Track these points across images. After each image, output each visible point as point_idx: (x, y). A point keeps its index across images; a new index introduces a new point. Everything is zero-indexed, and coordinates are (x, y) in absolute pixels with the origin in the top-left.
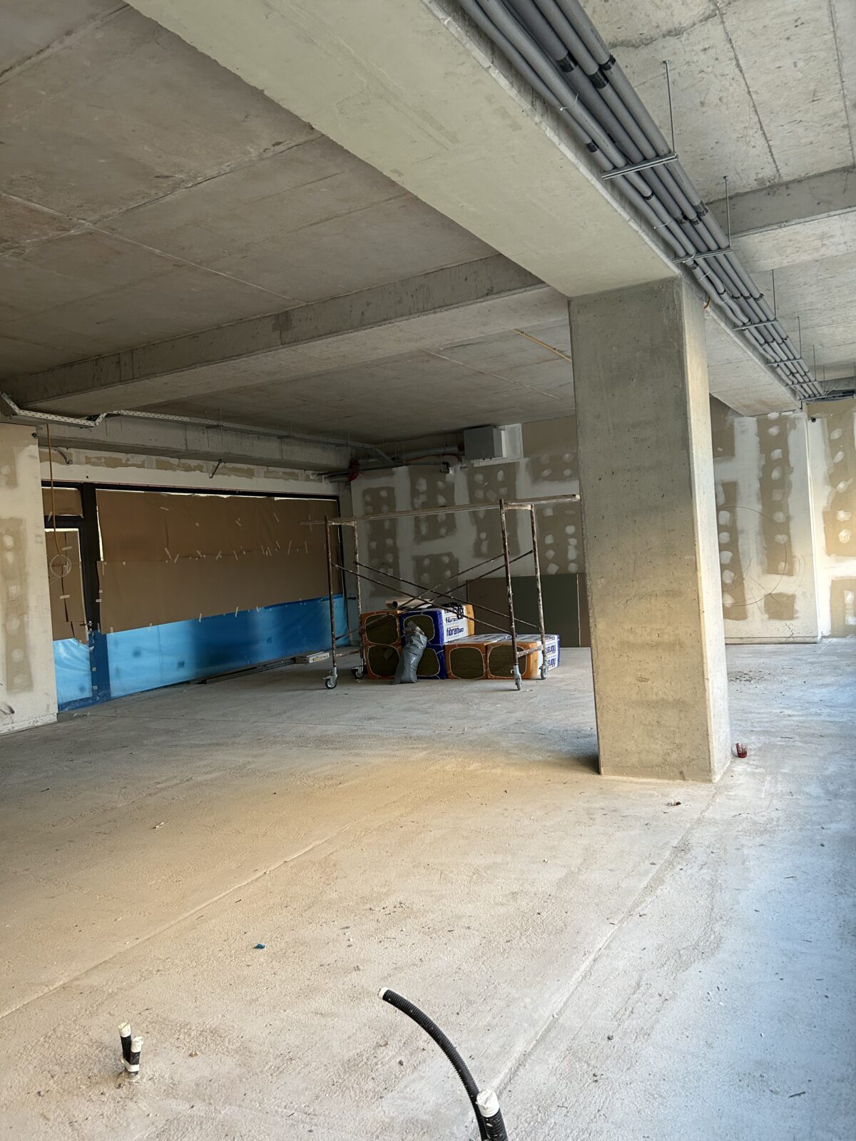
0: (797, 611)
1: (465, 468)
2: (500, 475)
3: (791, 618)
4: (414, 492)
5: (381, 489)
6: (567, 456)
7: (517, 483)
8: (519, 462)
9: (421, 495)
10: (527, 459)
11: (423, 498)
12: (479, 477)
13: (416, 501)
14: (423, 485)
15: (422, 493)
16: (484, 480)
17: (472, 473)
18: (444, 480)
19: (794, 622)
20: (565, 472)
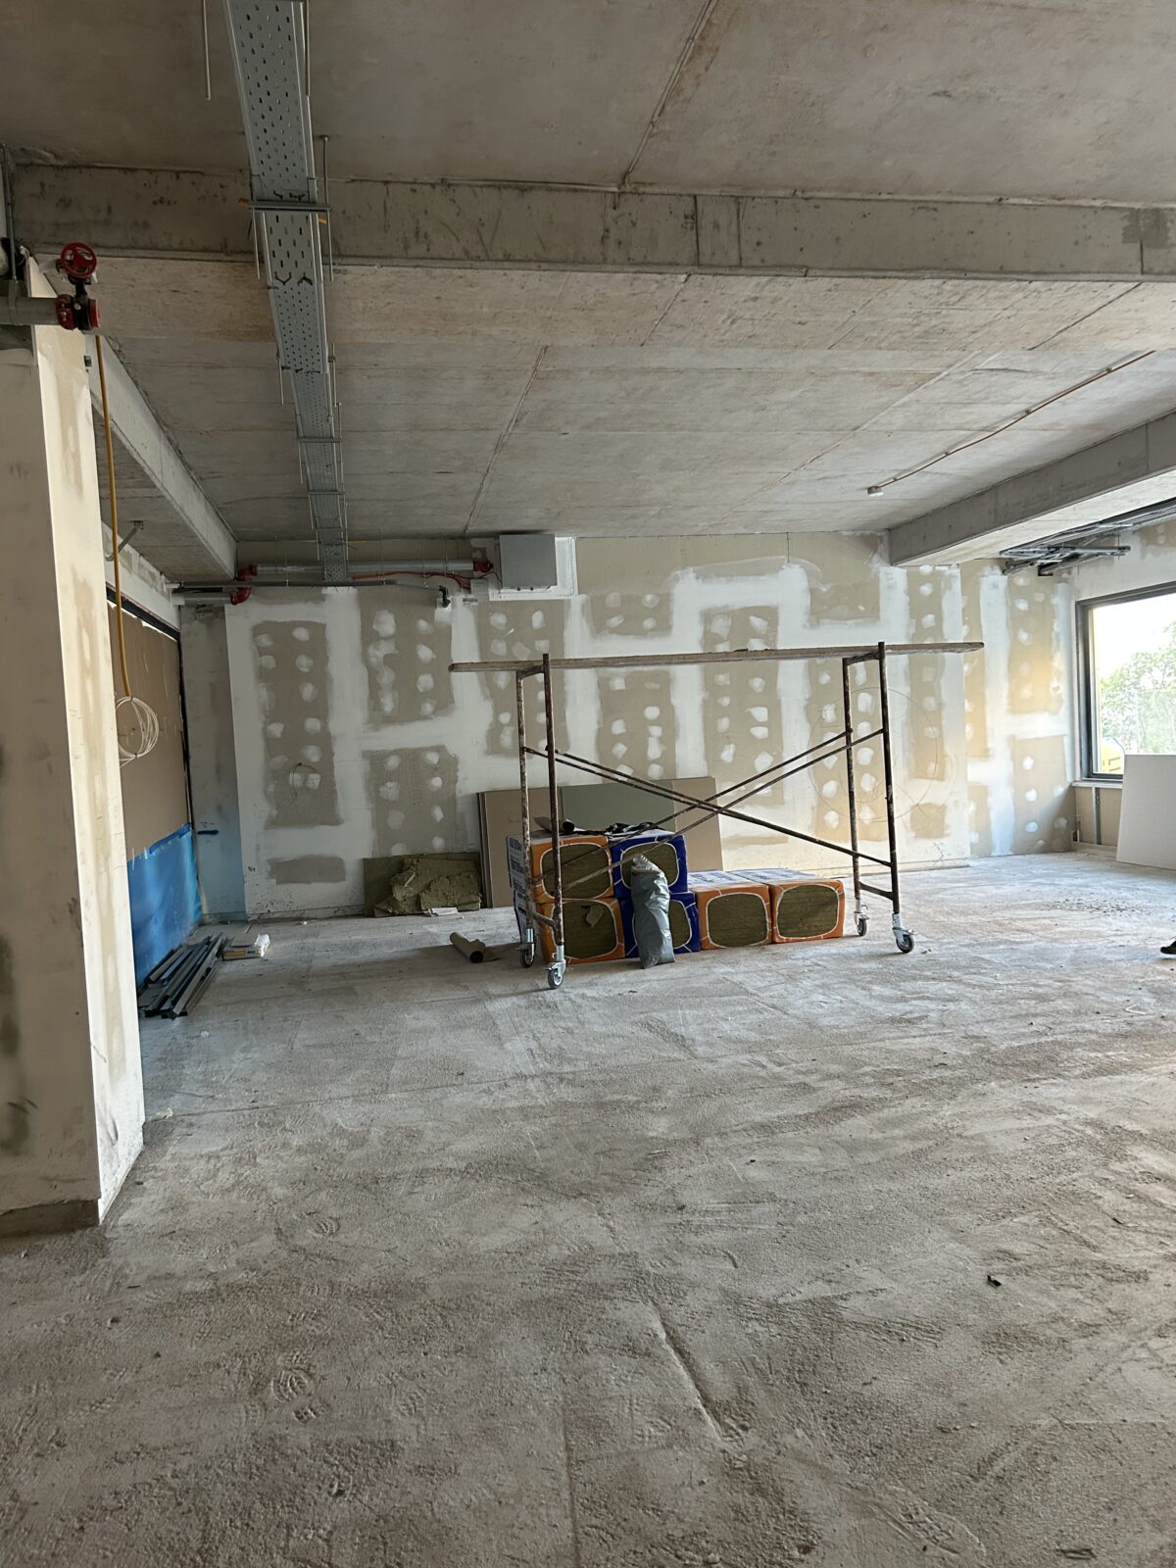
0: (948, 826)
1: (472, 600)
2: (537, 619)
3: (941, 835)
4: (369, 636)
5: (295, 625)
6: (649, 597)
7: (566, 634)
8: (569, 601)
9: (383, 642)
10: (583, 597)
11: (386, 648)
12: (499, 620)
13: (371, 650)
14: (387, 624)
15: (387, 638)
16: (508, 625)
17: (484, 612)
18: (430, 619)
19: (945, 841)
20: (645, 622)
